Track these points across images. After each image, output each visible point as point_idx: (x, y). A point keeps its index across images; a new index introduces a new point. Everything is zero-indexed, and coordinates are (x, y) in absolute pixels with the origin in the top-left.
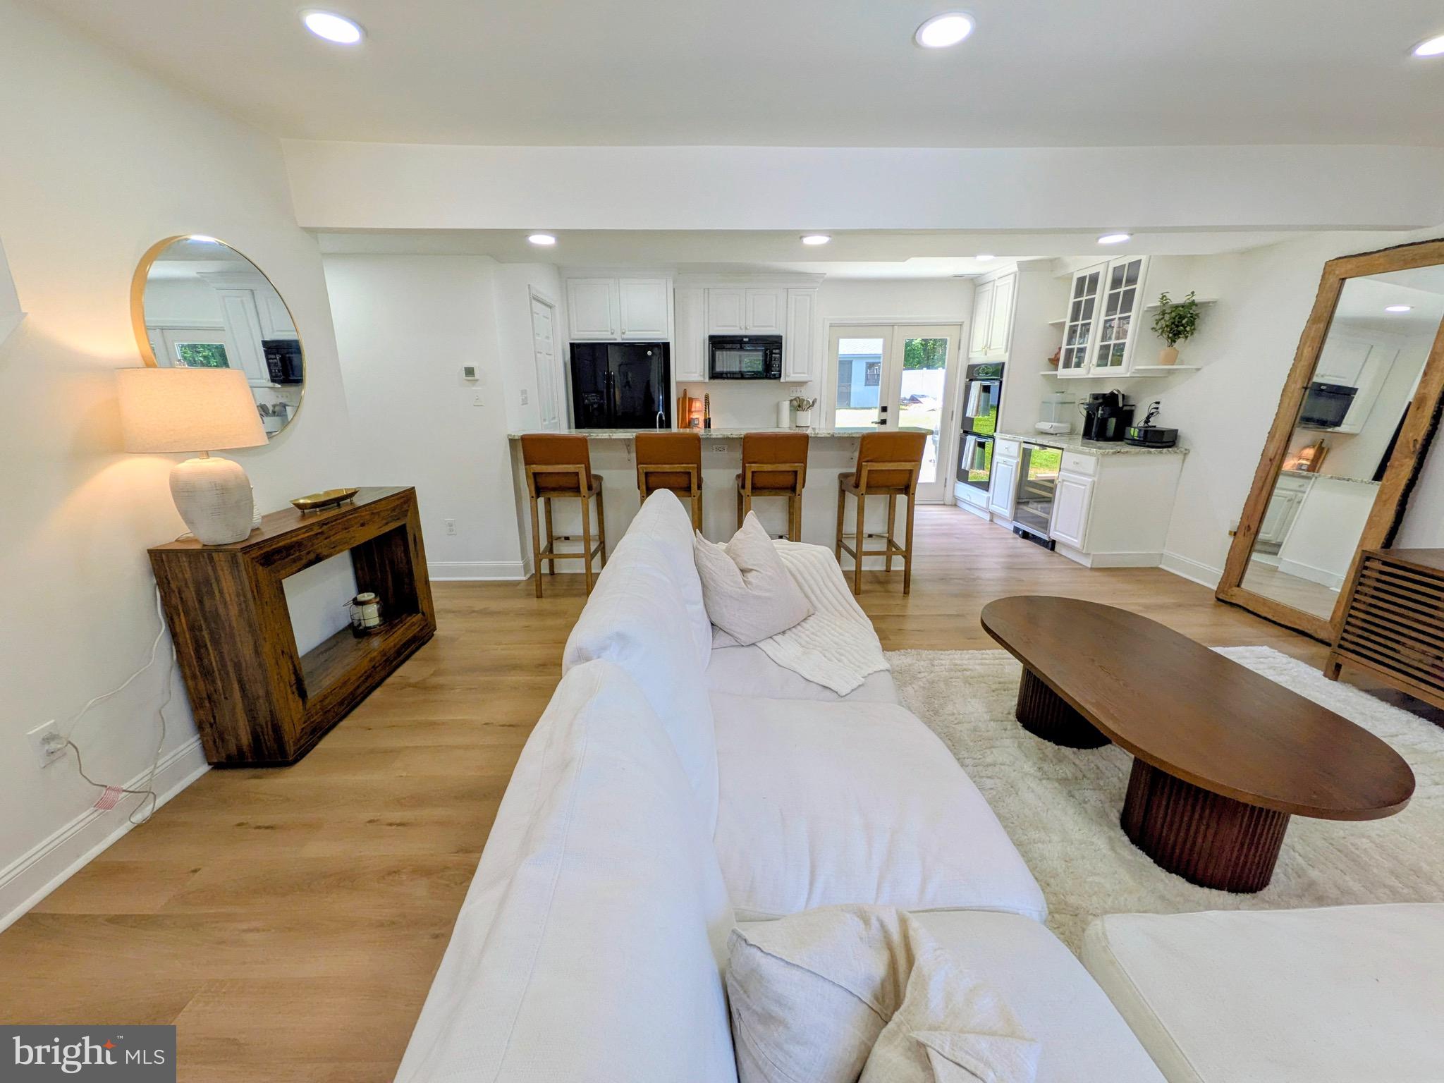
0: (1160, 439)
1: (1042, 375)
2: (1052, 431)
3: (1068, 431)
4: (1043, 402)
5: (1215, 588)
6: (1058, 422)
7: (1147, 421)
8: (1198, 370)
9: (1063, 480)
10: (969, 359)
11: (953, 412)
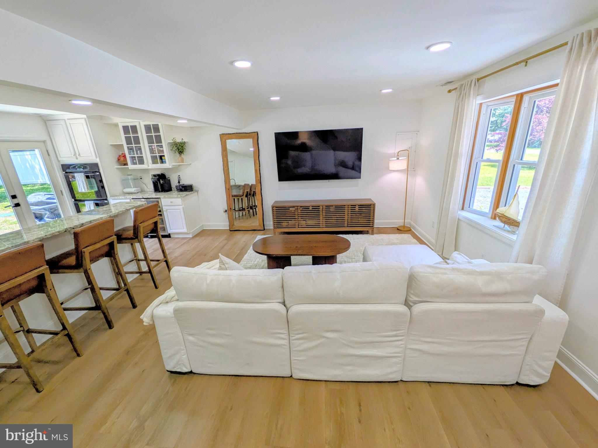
0: (186, 188)
1: (116, 168)
2: (136, 192)
3: (140, 191)
4: (123, 180)
5: (228, 228)
6: (136, 188)
7: (179, 182)
8: (190, 164)
9: (167, 210)
10: (59, 161)
11: (61, 191)
